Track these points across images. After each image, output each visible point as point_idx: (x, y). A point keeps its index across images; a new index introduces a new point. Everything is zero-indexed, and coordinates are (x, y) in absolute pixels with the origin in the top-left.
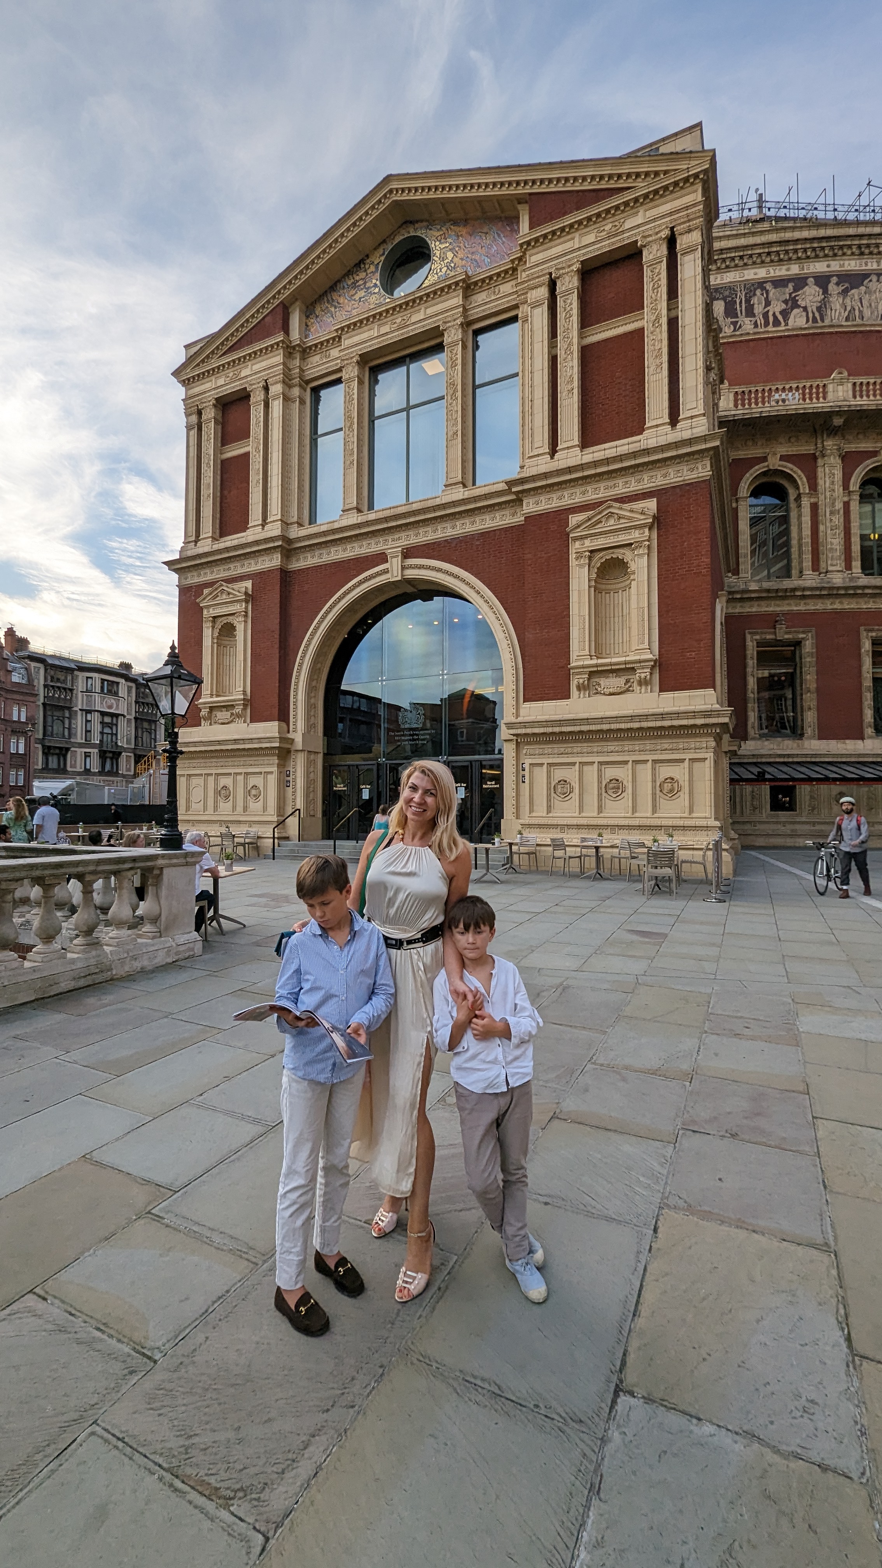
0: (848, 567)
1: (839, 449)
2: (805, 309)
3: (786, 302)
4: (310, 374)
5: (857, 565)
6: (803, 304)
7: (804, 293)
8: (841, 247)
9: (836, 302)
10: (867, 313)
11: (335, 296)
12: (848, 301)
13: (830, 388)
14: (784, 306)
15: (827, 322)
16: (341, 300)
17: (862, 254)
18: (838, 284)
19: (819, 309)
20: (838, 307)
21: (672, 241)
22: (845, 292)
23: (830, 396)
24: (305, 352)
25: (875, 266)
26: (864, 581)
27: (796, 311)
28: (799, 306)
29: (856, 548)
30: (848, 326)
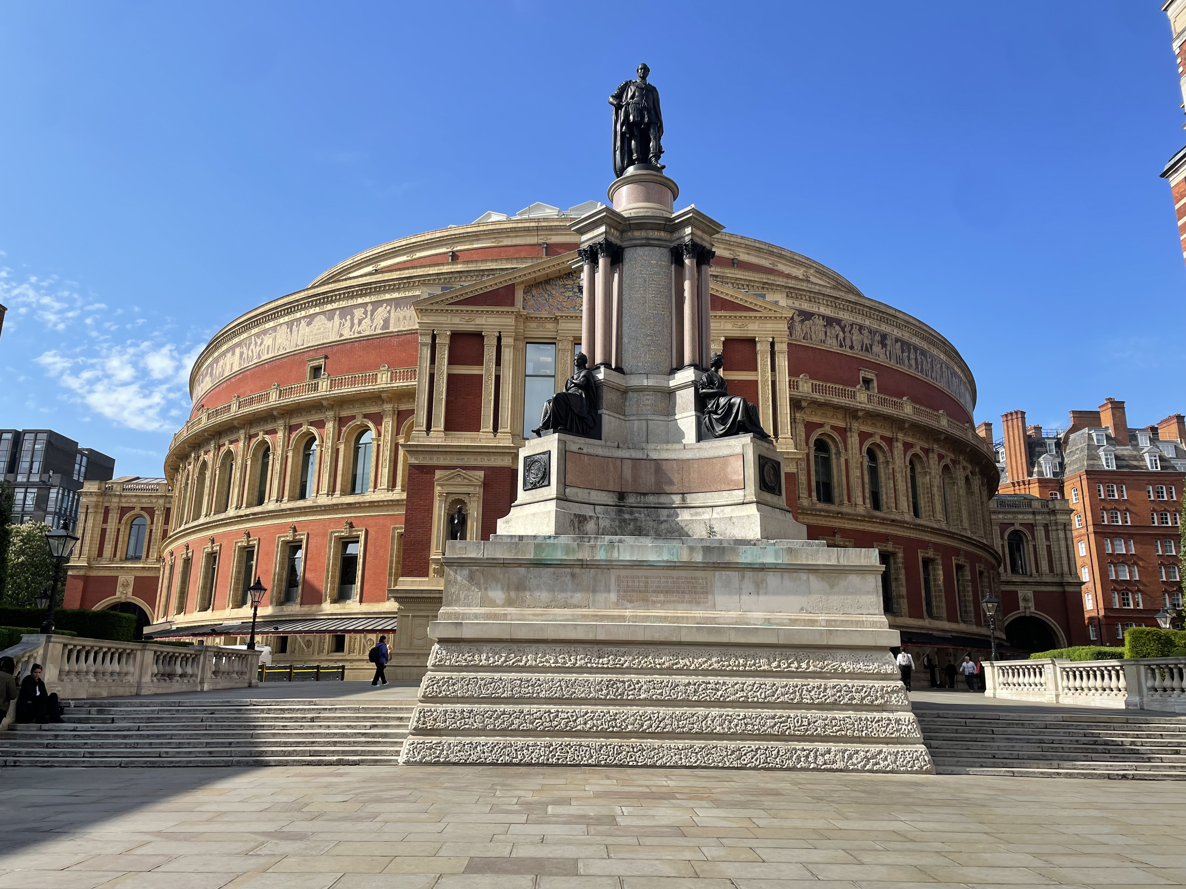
0: (810, 496)
1: (803, 420)
4: (529, 334)
5: (814, 494)
8: (801, 295)
9: (798, 326)
10: (814, 337)
11: (548, 287)
12: (804, 327)
13: (800, 383)
15: (794, 337)
16: (554, 292)
17: (810, 301)
18: (798, 315)
21: (772, 344)
22: (802, 321)
23: (800, 389)
24: (528, 319)
25: (817, 310)
26: (820, 506)
29: (814, 484)
30: (804, 343)
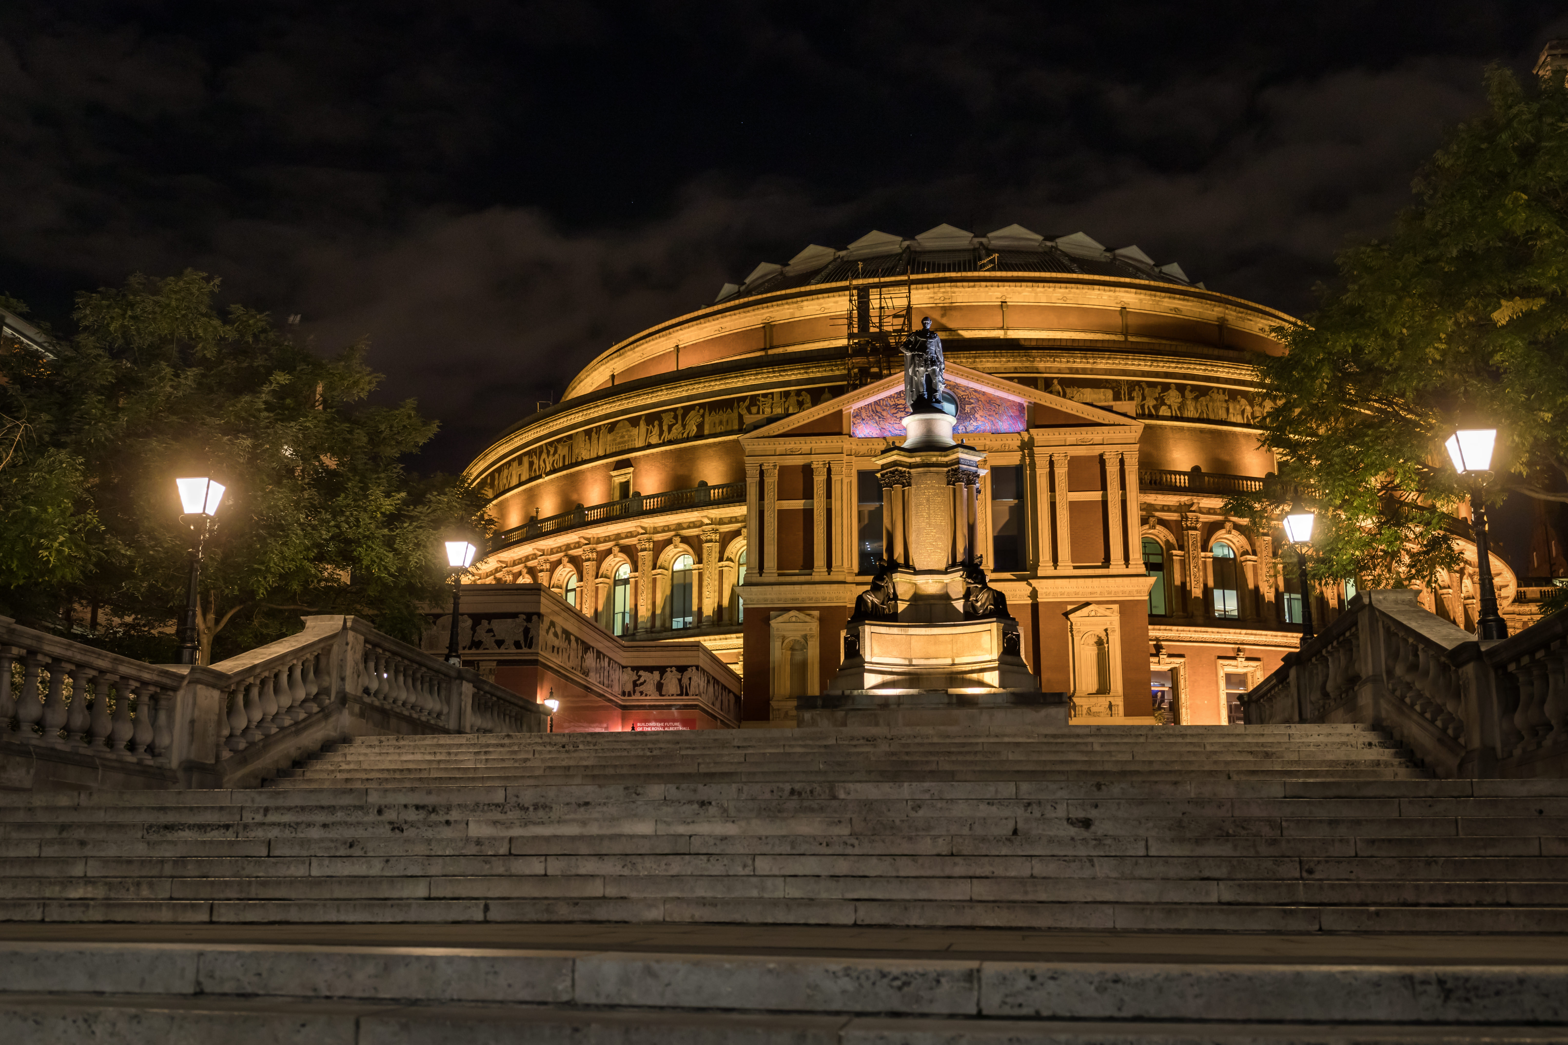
2: (1170, 407)
3: (1156, 399)
6: (1168, 402)
7: (1169, 395)
10: (1211, 416)
12: (1198, 405)
14: (1155, 402)
19: (1179, 408)
20: (1192, 409)
21: (1122, 464)
27: (1163, 408)
28: (1165, 404)
30: (1199, 425)
